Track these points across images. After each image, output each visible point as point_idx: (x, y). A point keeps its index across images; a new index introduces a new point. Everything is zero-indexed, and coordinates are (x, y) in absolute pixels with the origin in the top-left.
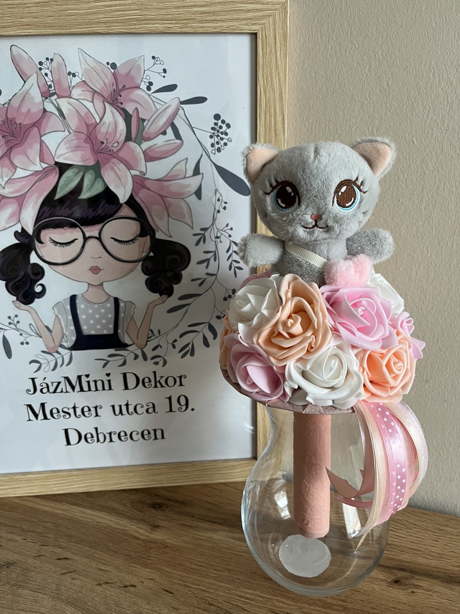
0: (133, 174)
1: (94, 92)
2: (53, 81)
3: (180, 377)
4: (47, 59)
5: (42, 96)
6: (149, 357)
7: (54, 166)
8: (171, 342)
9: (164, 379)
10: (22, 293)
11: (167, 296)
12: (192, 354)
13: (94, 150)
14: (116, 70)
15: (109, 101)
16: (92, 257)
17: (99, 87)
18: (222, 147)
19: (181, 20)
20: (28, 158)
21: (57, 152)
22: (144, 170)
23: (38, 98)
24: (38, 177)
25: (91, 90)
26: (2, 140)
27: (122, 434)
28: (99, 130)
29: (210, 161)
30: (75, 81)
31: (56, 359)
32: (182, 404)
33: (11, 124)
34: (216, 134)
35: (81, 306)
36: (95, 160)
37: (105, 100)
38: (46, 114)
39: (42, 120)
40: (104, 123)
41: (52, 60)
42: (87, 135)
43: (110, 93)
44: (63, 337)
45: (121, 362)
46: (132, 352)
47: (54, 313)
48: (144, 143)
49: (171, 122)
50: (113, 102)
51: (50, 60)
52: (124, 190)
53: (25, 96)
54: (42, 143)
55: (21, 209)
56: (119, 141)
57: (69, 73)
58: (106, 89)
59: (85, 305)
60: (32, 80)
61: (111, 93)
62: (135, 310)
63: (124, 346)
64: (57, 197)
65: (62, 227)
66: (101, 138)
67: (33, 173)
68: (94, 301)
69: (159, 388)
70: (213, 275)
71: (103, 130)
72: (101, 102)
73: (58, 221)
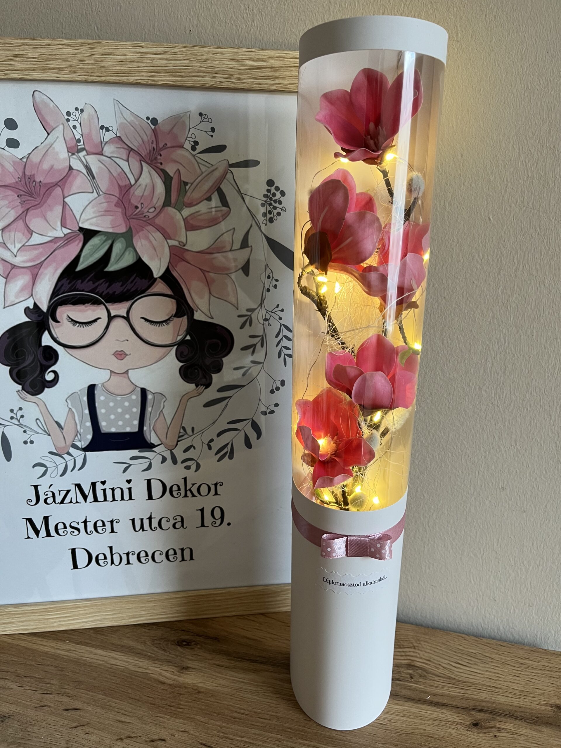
0: (170, 244)
1: (130, 149)
2: (82, 135)
3: (216, 485)
4: (77, 109)
5: (68, 151)
6: (179, 461)
7: (78, 232)
8: (207, 443)
9: (196, 486)
10: (30, 380)
11: (204, 387)
12: (231, 457)
13: (126, 216)
14: (157, 126)
15: (148, 161)
16: (117, 340)
17: (136, 144)
18: (275, 217)
19: (234, 75)
20: (48, 222)
21: (82, 216)
22: (183, 240)
23: (63, 154)
24: (58, 244)
25: (126, 147)
26: (17, 199)
27: (143, 554)
28: (134, 193)
29: (260, 233)
30: (108, 136)
31: (66, 462)
32: (217, 518)
33: (29, 182)
34: (269, 202)
35: (100, 398)
36: (126, 226)
37: (142, 159)
38: (72, 172)
39: (67, 180)
40: (140, 185)
41: (82, 111)
42: (119, 198)
43: (148, 152)
44: (77, 435)
45: (146, 466)
46: (159, 454)
47: (68, 406)
48: (185, 209)
49: (218, 186)
50: (151, 161)
51: (79, 111)
52: (159, 262)
53: (47, 150)
54: (65, 204)
55: (35, 281)
56: (156, 206)
57: (102, 127)
58: (144, 148)
59: (105, 396)
60: (58, 133)
61: (150, 151)
62: (165, 403)
63: (150, 447)
64: (79, 268)
65: (84, 303)
66: (134, 201)
67: (53, 240)
68: (116, 392)
69: (190, 498)
70: (259, 363)
71: (138, 192)
72: (137, 161)
73: (79, 296)
